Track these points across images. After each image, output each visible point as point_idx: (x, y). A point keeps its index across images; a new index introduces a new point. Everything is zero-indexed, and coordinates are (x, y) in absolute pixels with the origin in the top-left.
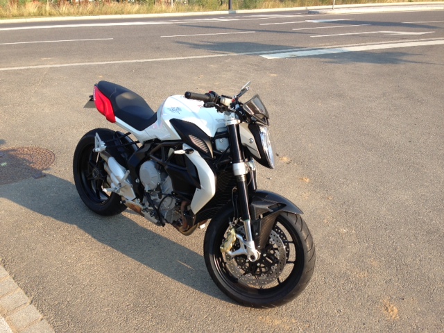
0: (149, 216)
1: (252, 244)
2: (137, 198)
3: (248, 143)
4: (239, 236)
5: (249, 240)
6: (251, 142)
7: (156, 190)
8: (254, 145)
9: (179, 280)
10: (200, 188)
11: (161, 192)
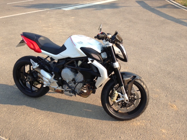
0: (69, 93)
1: (126, 95)
2: (59, 86)
3: (118, 53)
4: (119, 93)
5: (125, 94)
6: (119, 52)
7: (72, 81)
8: (121, 53)
9: (90, 117)
10: (100, 76)
11: (75, 82)
